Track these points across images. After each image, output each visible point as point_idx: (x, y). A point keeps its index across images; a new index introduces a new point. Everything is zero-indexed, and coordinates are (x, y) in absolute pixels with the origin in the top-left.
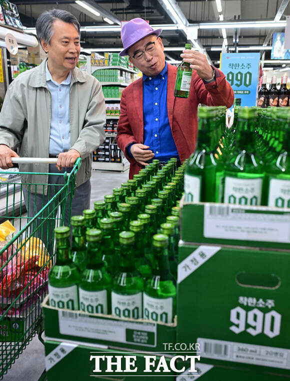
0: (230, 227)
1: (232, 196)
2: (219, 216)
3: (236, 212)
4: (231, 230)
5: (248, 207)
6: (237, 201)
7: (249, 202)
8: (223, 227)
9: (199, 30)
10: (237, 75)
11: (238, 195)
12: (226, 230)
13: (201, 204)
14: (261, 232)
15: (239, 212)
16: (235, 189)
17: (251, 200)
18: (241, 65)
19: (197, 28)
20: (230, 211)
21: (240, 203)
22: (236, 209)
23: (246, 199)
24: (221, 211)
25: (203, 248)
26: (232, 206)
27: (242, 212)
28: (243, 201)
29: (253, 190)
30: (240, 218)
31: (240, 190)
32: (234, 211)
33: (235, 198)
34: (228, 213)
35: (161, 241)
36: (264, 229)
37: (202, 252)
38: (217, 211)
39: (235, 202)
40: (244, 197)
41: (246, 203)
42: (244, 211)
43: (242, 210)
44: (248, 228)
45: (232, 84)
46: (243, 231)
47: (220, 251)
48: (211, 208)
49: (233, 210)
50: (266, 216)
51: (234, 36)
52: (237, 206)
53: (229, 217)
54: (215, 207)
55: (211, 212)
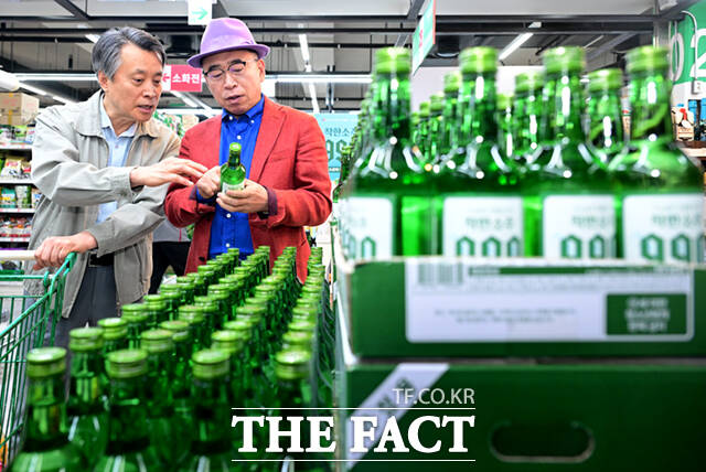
0: (468, 312)
1: (466, 239)
2: (441, 288)
3: (479, 274)
4: (469, 320)
5: (505, 262)
6: (478, 249)
7: (504, 249)
8: (452, 312)
9: (277, 84)
10: (338, 144)
11: (479, 237)
12: (460, 320)
13: (397, 259)
14: (538, 320)
15: (486, 274)
16: (471, 222)
17: (509, 245)
18: (343, 130)
19: (274, 81)
20: (465, 272)
21: (485, 252)
22: (479, 268)
23: (498, 243)
24: (445, 275)
25: (405, 370)
26: (467, 261)
27: (492, 274)
28: (492, 247)
29: (510, 222)
30: (489, 289)
31: (484, 222)
32: (474, 271)
33: (472, 244)
34: (460, 279)
35: (296, 366)
36: (545, 311)
37: (404, 381)
38: (435, 274)
39: (472, 252)
40: (492, 239)
41: (498, 253)
42: (496, 271)
43: (492, 268)
44: (507, 311)
45: (332, 157)
46: (497, 320)
47: (446, 375)
48: (421, 268)
49: (471, 271)
50: (546, 279)
51: (327, 96)
52: (479, 260)
53: (464, 287)
54: (430, 266)
55: (422, 279)
